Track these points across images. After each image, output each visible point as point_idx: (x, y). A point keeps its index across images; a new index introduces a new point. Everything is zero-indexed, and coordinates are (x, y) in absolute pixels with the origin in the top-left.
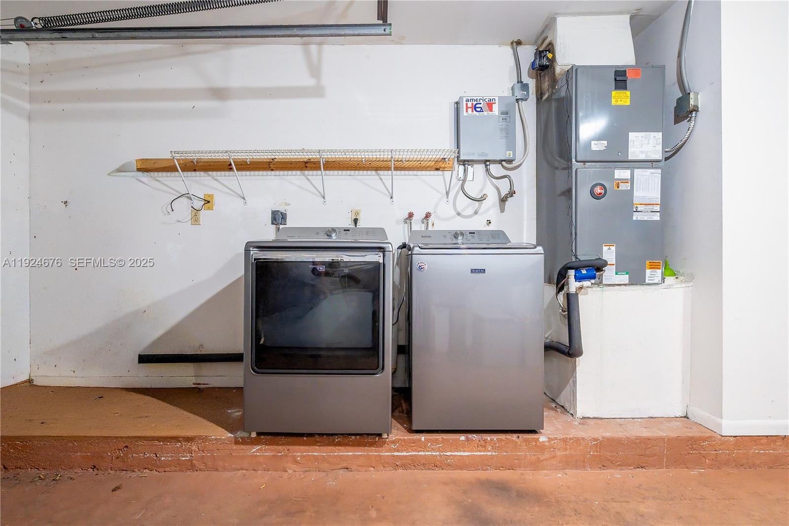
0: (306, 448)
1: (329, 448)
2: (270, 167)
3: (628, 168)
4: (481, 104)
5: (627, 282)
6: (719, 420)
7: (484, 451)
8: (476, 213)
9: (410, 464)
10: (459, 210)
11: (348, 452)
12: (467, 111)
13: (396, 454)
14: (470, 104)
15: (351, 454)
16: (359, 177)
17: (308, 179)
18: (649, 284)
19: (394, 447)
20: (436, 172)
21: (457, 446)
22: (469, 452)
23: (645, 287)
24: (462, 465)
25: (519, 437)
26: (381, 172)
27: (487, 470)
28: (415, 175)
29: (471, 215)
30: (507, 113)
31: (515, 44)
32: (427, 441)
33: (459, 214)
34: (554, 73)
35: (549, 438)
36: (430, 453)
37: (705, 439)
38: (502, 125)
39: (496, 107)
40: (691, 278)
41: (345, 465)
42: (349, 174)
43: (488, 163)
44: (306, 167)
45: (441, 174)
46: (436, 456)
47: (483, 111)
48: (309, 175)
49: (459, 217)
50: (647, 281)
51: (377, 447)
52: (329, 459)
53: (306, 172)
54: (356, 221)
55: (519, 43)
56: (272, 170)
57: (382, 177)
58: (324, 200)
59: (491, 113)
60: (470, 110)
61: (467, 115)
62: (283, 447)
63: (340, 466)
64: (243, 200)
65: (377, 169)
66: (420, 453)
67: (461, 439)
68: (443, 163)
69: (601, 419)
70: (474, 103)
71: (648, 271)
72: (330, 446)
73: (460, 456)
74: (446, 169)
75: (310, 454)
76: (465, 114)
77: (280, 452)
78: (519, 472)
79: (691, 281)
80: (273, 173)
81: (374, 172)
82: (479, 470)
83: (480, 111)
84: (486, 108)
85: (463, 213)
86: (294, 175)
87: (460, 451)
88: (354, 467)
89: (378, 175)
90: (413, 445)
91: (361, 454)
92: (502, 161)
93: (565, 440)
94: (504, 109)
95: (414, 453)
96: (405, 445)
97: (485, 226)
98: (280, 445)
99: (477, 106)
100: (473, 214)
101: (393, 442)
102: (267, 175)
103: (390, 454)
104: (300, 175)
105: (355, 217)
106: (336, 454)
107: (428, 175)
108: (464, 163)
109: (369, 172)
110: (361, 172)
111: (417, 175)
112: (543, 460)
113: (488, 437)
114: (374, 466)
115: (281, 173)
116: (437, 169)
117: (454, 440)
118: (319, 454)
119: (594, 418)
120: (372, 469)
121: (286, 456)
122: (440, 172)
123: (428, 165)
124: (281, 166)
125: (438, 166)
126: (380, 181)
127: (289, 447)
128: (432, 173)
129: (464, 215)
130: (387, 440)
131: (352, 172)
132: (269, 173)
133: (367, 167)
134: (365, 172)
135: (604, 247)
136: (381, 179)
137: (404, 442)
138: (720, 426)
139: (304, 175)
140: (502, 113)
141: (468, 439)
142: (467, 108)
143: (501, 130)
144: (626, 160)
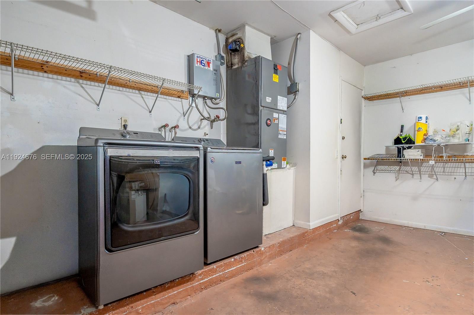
0: (145, 300)
1: (162, 293)
2: (43, 69)
3: (277, 113)
4: (204, 61)
5: (277, 167)
6: (308, 223)
7: (241, 264)
8: (199, 128)
9: (209, 285)
10: (190, 125)
11: (174, 292)
12: (197, 64)
13: (201, 282)
14: (199, 60)
15: (176, 292)
16: (126, 93)
17: (82, 87)
18: (283, 168)
19: (200, 278)
20: (178, 99)
21: (230, 265)
22: (235, 266)
23: (281, 169)
24: (233, 275)
25: (254, 251)
26: (143, 93)
27: (242, 273)
28: (165, 99)
29: (196, 129)
30: (216, 71)
31: (217, 31)
32: (217, 267)
33: (190, 128)
34: (244, 56)
35: (265, 248)
36: (218, 274)
37: (306, 232)
38: (214, 77)
39: (211, 65)
40: (294, 165)
41: (172, 301)
42: (118, 89)
43: (206, 98)
44: (81, 76)
45: (180, 100)
46: (221, 275)
47: (205, 66)
48: (83, 84)
49: (190, 130)
50: (282, 167)
51: (191, 281)
52: (162, 301)
53: (81, 81)
54: (125, 127)
55: (220, 31)
56: (45, 72)
57: (143, 96)
58: (98, 107)
59: (209, 68)
60: (199, 63)
61: (197, 66)
62: (128, 307)
63: (169, 304)
64: (10, 96)
65: (140, 89)
66: (213, 276)
67: (232, 261)
68: (182, 94)
69: (271, 234)
70: (201, 60)
71: (283, 162)
72: (162, 292)
73: (232, 270)
74: (184, 98)
75: (149, 303)
76: (196, 65)
77: (125, 312)
78: (255, 269)
79: (295, 166)
80: (46, 75)
81: (137, 92)
82: (239, 275)
83: (203, 66)
84: (206, 64)
85: (193, 128)
86: (68, 81)
87: (232, 268)
88: (178, 301)
89: (140, 94)
90: (210, 272)
91: (182, 289)
92: (213, 98)
93: (269, 247)
94: (215, 68)
95: (211, 278)
96: (206, 274)
97: (203, 136)
98: (125, 306)
99: (202, 62)
100: (197, 128)
101: (200, 275)
102: (38, 76)
103: (199, 283)
104: (75, 82)
105: (124, 124)
106: (166, 296)
107: (173, 100)
108: (193, 96)
109: (134, 91)
110: (128, 90)
111: (166, 99)
112: (263, 260)
113: (243, 255)
114: (189, 294)
115: (55, 77)
116: (179, 97)
117: (229, 262)
118: (155, 301)
119: (268, 234)
120: (189, 297)
121: (130, 313)
122: (180, 99)
123: (174, 93)
124: (55, 70)
125: (179, 95)
126: (142, 98)
127: (131, 305)
128: (175, 99)
129: (192, 129)
130: (197, 275)
131: (121, 89)
132: (41, 74)
133: (133, 87)
134: (131, 90)
135: (270, 150)
136: (142, 97)
137: (206, 272)
138: (309, 226)
139: (78, 82)
140: (214, 70)
141: (235, 259)
142: (197, 62)
143: (214, 80)
144: (277, 109)
